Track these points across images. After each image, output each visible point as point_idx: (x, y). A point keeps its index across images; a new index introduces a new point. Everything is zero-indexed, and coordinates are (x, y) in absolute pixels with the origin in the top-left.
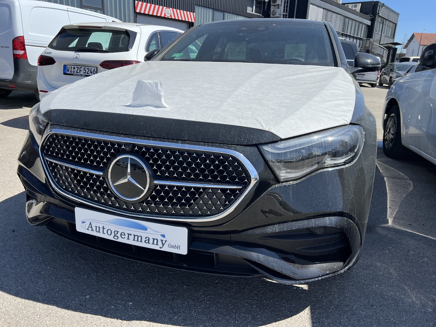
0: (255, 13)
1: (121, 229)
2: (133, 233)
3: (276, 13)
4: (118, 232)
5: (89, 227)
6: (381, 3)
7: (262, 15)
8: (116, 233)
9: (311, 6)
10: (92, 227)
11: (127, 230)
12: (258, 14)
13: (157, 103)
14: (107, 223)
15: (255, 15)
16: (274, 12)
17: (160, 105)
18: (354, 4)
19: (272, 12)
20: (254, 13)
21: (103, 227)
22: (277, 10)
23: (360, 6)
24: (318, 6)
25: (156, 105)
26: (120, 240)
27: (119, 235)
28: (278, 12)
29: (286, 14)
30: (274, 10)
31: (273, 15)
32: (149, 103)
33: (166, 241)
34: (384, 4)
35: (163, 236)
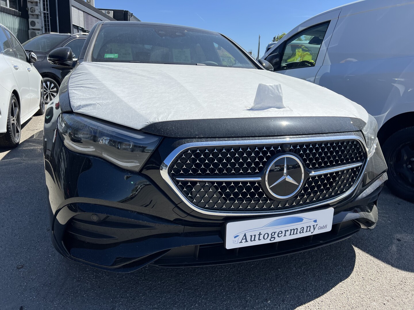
0: (10, 7)
1: (277, 229)
2: (289, 229)
3: (35, 11)
4: (275, 233)
5: (243, 239)
6: (130, 13)
7: (19, 11)
8: (273, 234)
9: (72, 8)
10: (246, 239)
11: (283, 228)
12: (14, 10)
13: (278, 104)
14: (265, 227)
15: (9, 9)
16: (32, 8)
17: (281, 106)
18: (107, 11)
19: (30, 9)
20: (8, 7)
21: (260, 233)
22: (36, 8)
23: (113, 13)
24: (79, 9)
25: (277, 106)
26: (277, 240)
27: (276, 236)
28: (37, 10)
29: (47, 12)
30: (33, 7)
31: (32, 12)
32: (271, 105)
33: (317, 225)
34: (132, 14)
35: (315, 221)
